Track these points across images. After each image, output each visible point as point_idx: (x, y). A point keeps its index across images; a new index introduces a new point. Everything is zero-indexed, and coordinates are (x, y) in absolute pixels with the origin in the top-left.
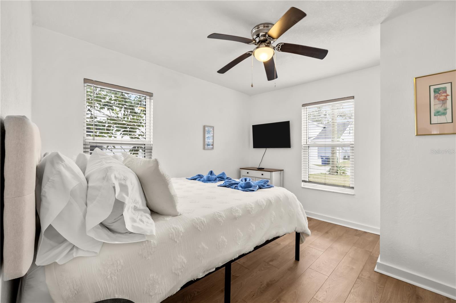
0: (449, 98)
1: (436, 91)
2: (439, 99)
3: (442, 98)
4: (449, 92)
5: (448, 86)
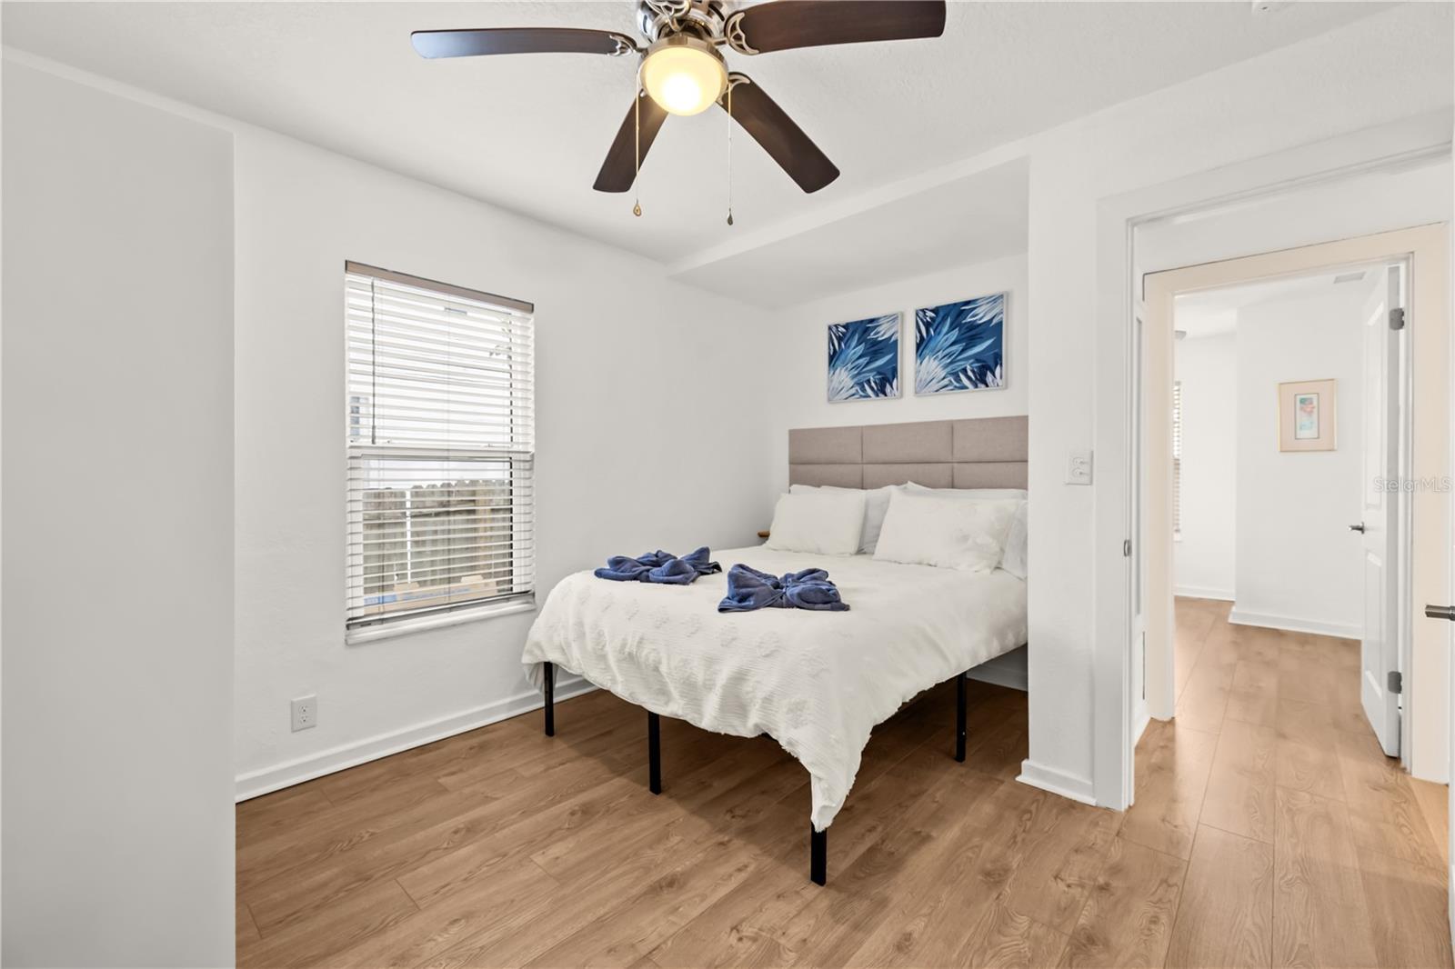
0: (1315, 410)
1: (1303, 401)
2: (1305, 411)
3: (1309, 410)
4: (1315, 403)
5: (1314, 397)
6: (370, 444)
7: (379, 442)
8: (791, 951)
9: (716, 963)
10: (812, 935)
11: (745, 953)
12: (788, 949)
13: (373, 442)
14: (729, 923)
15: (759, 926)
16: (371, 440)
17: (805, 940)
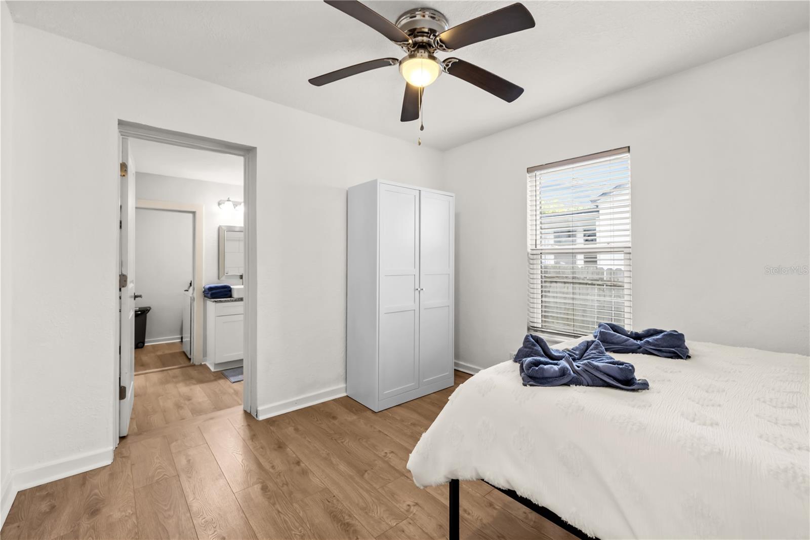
6: (535, 248)
7: (538, 247)
8: (396, 524)
9: (395, 496)
10: (407, 535)
11: (400, 507)
12: (398, 523)
13: (536, 247)
14: (420, 502)
15: (416, 513)
16: (535, 246)
17: (403, 532)
